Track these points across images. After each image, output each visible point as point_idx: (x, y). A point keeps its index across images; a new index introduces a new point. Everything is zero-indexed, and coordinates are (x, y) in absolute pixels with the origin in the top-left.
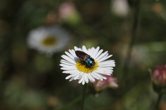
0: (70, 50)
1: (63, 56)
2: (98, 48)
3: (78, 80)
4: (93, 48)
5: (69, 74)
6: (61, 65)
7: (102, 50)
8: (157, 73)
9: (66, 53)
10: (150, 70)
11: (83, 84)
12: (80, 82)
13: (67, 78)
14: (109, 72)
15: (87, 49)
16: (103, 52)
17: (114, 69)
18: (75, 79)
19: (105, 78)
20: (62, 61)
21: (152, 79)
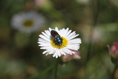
0: (45, 31)
1: (40, 36)
2: (68, 29)
3: (52, 55)
4: (64, 29)
5: (45, 50)
6: (39, 42)
7: (71, 31)
8: (114, 48)
9: (43, 33)
10: (108, 46)
11: (57, 57)
12: (54, 56)
13: (44, 53)
14: (77, 48)
15: (59, 30)
16: (72, 32)
17: (81, 45)
18: (50, 53)
19: (74, 53)
20: (40, 39)
21: (110, 53)
